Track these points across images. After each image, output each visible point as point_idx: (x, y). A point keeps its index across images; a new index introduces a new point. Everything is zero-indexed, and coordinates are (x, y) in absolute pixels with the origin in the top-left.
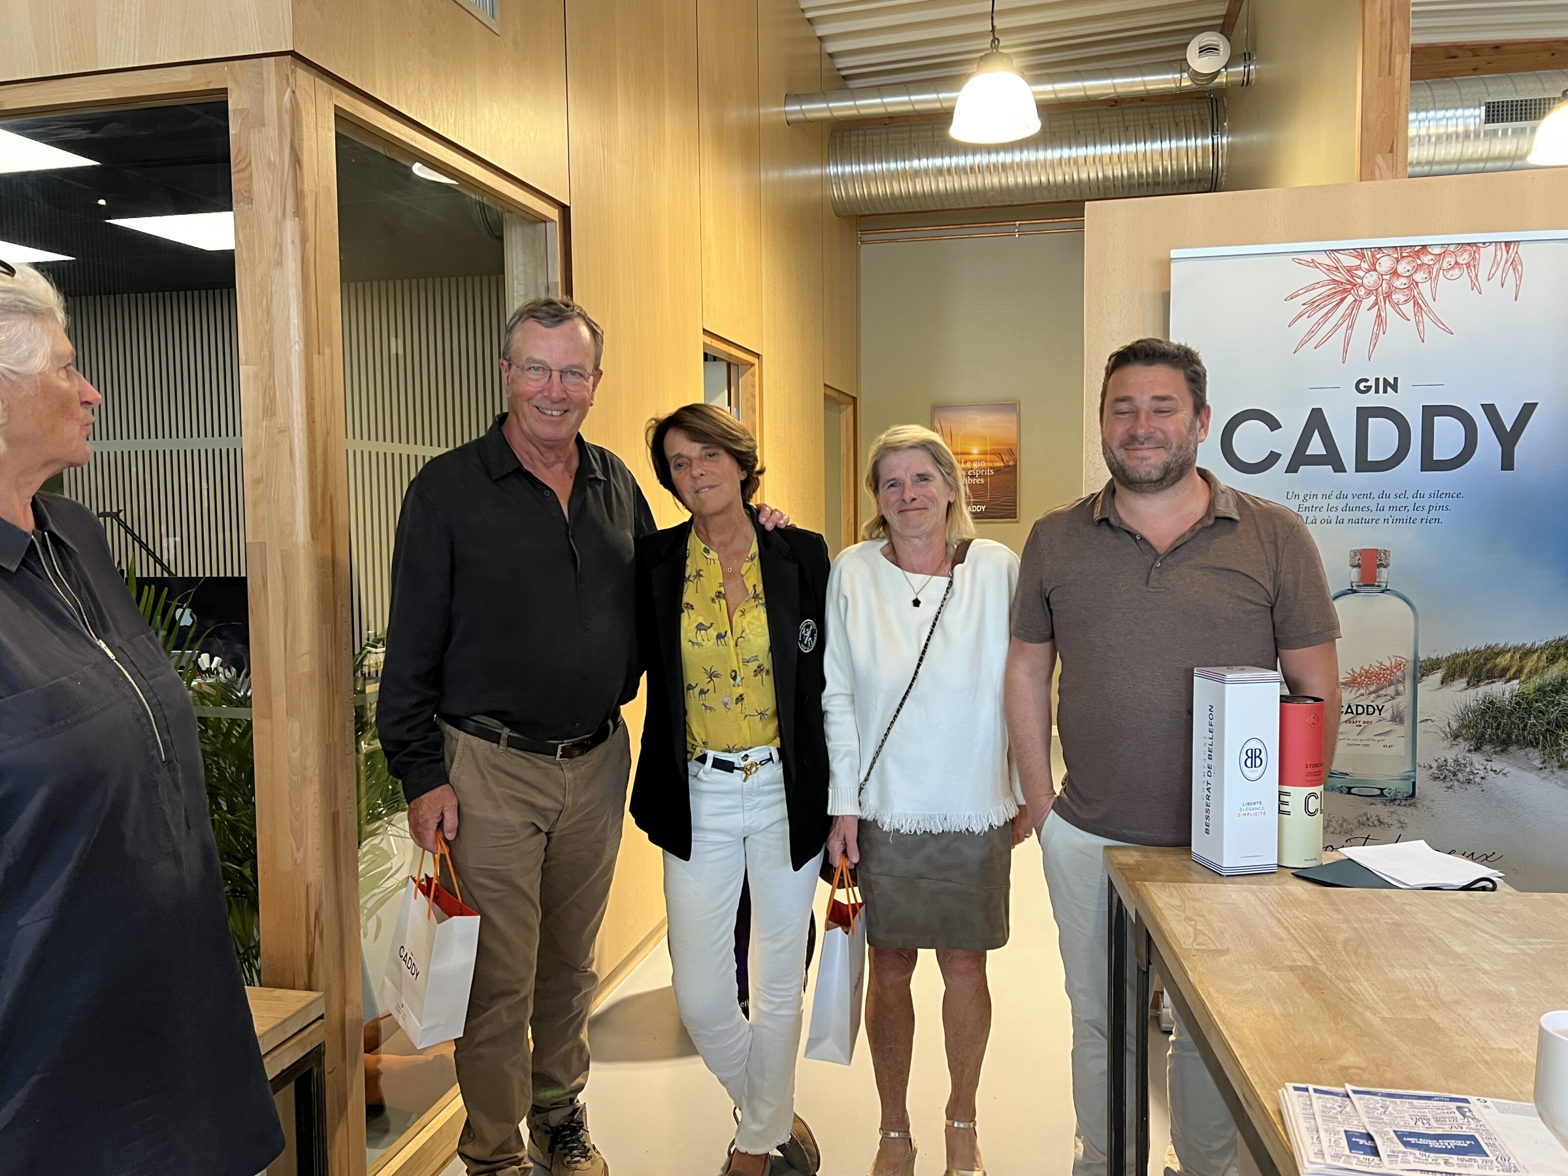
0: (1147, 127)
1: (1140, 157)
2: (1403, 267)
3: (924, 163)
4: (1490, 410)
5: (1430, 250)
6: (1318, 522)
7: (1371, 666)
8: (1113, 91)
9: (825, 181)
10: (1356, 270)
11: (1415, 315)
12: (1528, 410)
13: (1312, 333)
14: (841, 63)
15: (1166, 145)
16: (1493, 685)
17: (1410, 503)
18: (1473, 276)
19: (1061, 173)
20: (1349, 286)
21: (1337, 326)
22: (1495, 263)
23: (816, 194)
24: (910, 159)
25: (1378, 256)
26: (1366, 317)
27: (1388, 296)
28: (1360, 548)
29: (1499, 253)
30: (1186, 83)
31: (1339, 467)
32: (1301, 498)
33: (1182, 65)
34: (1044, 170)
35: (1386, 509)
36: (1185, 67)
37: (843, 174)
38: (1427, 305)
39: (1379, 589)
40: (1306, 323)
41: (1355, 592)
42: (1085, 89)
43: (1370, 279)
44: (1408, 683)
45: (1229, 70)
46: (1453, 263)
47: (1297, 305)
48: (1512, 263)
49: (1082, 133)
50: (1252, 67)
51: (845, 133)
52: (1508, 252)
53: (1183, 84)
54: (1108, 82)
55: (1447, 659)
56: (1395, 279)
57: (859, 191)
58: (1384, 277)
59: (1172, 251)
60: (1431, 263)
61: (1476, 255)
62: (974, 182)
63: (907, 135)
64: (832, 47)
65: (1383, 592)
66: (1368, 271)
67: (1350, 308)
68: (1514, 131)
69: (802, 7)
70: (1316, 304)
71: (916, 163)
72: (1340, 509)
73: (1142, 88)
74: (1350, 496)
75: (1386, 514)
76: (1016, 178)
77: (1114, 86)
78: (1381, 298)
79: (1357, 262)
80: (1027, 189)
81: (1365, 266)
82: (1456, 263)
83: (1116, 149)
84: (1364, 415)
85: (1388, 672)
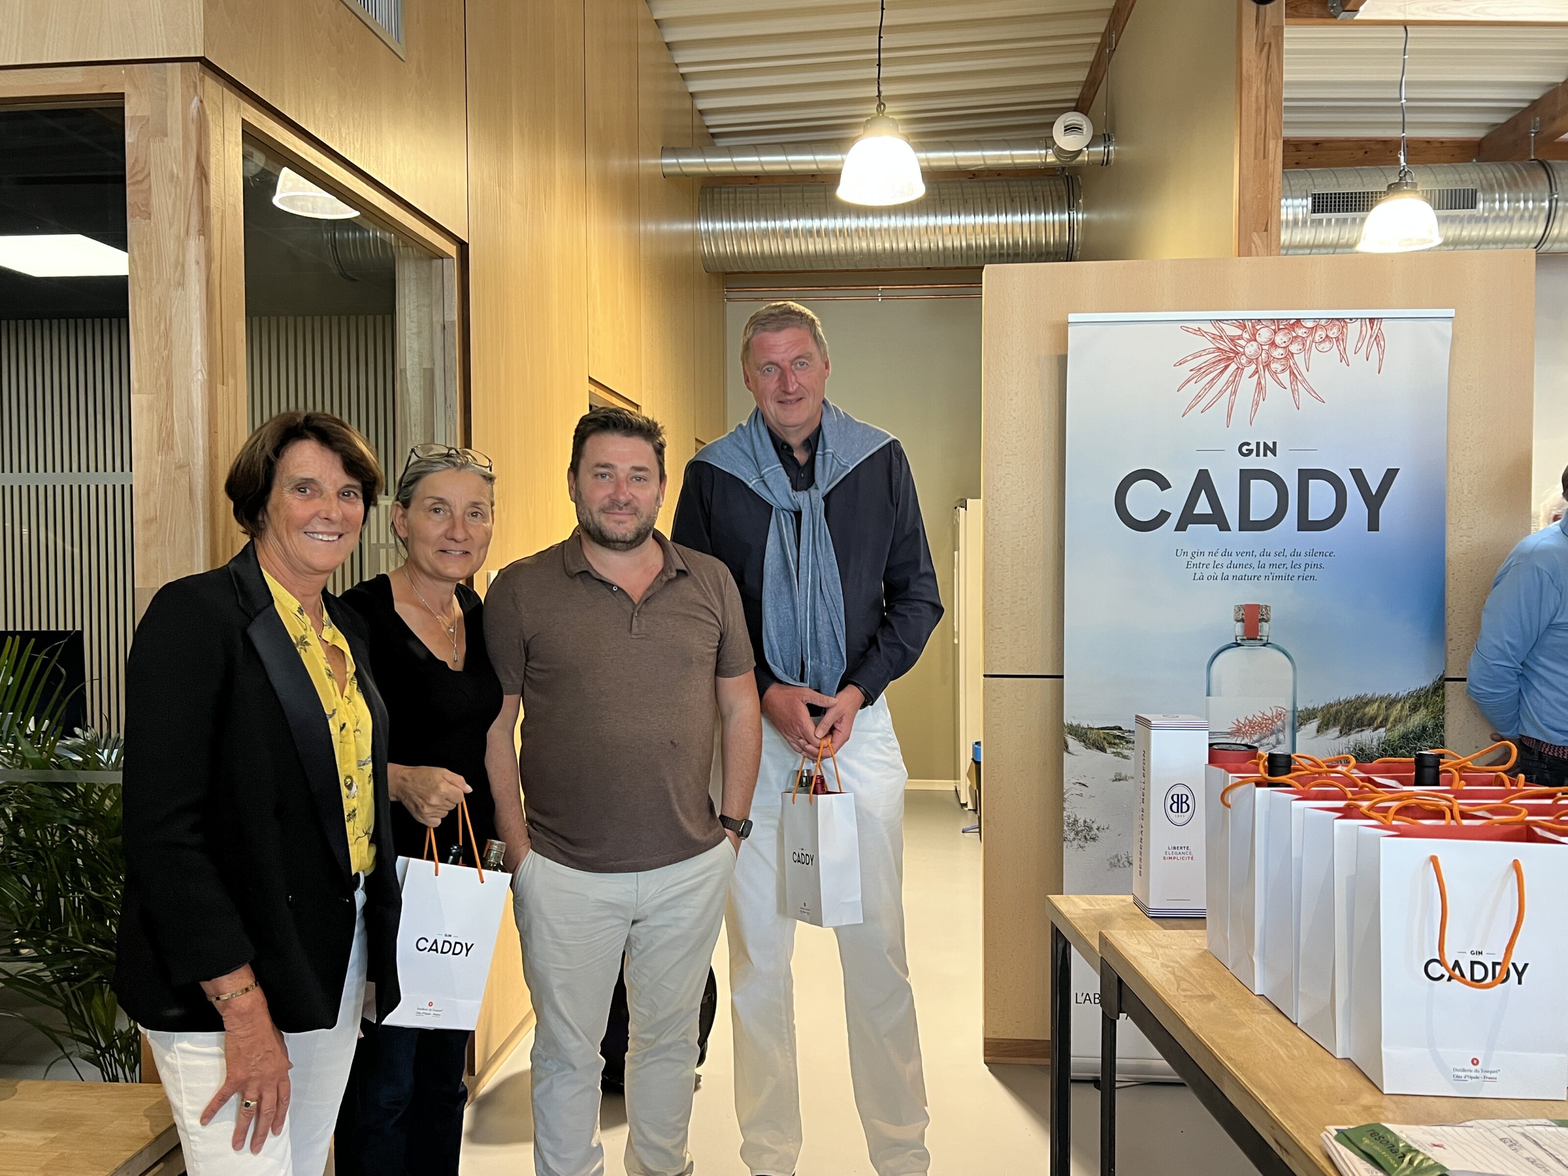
0: (1008, 200)
1: (1002, 229)
2: (1280, 339)
3: (794, 224)
4: (1357, 475)
5: (1303, 324)
6: (1205, 578)
7: (1254, 716)
8: (982, 162)
9: (696, 236)
10: (1238, 339)
11: (1291, 384)
12: (1391, 474)
13: (1199, 397)
14: (710, 120)
15: (1026, 218)
16: (1363, 733)
17: (1288, 560)
18: (1342, 349)
19: (926, 240)
20: (1232, 355)
21: (1221, 392)
22: (1361, 338)
23: (688, 249)
24: (781, 219)
25: (1258, 327)
26: (1247, 384)
27: (1267, 365)
28: (1243, 603)
29: (1364, 328)
30: (1051, 159)
31: (1224, 526)
32: (1190, 555)
33: (1048, 142)
34: (910, 237)
35: (1267, 566)
36: (1050, 143)
37: (714, 231)
38: (1301, 374)
39: (1261, 643)
40: (1193, 389)
41: (1239, 645)
42: (956, 159)
43: (1251, 349)
44: (1288, 731)
45: (1091, 149)
46: (1324, 336)
47: (1185, 371)
48: (1375, 339)
49: (947, 202)
50: (1111, 148)
51: (716, 190)
52: (1372, 328)
53: (1048, 160)
54: (978, 153)
55: (1322, 709)
56: (1273, 349)
57: (729, 248)
58: (1264, 347)
59: (1070, 315)
60: (1305, 335)
61: (1344, 329)
62: (843, 246)
63: (777, 195)
64: (702, 104)
65: (1264, 645)
66: (1249, 341)
67: (1234, 375)
68: (1337, 220)
69: (677, 62)
70: (1203, 370)
71: (786, 224)
72: (1225, 566)
73: (1010, 161)
74: (1234, 554)
75: (1267, 571)
76: (883, 243)
77: (984, 158)
78: (1261, 366)
79: (1239, 332)
80: (894, 254)
81: (1246, 336)
82: (1327, 336)
83: (979, 219)
84: (1246, 476)
85: (1270, 722)
